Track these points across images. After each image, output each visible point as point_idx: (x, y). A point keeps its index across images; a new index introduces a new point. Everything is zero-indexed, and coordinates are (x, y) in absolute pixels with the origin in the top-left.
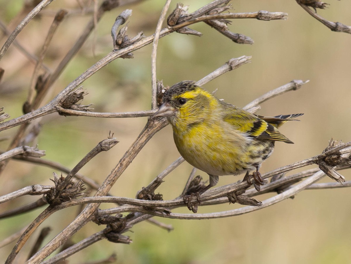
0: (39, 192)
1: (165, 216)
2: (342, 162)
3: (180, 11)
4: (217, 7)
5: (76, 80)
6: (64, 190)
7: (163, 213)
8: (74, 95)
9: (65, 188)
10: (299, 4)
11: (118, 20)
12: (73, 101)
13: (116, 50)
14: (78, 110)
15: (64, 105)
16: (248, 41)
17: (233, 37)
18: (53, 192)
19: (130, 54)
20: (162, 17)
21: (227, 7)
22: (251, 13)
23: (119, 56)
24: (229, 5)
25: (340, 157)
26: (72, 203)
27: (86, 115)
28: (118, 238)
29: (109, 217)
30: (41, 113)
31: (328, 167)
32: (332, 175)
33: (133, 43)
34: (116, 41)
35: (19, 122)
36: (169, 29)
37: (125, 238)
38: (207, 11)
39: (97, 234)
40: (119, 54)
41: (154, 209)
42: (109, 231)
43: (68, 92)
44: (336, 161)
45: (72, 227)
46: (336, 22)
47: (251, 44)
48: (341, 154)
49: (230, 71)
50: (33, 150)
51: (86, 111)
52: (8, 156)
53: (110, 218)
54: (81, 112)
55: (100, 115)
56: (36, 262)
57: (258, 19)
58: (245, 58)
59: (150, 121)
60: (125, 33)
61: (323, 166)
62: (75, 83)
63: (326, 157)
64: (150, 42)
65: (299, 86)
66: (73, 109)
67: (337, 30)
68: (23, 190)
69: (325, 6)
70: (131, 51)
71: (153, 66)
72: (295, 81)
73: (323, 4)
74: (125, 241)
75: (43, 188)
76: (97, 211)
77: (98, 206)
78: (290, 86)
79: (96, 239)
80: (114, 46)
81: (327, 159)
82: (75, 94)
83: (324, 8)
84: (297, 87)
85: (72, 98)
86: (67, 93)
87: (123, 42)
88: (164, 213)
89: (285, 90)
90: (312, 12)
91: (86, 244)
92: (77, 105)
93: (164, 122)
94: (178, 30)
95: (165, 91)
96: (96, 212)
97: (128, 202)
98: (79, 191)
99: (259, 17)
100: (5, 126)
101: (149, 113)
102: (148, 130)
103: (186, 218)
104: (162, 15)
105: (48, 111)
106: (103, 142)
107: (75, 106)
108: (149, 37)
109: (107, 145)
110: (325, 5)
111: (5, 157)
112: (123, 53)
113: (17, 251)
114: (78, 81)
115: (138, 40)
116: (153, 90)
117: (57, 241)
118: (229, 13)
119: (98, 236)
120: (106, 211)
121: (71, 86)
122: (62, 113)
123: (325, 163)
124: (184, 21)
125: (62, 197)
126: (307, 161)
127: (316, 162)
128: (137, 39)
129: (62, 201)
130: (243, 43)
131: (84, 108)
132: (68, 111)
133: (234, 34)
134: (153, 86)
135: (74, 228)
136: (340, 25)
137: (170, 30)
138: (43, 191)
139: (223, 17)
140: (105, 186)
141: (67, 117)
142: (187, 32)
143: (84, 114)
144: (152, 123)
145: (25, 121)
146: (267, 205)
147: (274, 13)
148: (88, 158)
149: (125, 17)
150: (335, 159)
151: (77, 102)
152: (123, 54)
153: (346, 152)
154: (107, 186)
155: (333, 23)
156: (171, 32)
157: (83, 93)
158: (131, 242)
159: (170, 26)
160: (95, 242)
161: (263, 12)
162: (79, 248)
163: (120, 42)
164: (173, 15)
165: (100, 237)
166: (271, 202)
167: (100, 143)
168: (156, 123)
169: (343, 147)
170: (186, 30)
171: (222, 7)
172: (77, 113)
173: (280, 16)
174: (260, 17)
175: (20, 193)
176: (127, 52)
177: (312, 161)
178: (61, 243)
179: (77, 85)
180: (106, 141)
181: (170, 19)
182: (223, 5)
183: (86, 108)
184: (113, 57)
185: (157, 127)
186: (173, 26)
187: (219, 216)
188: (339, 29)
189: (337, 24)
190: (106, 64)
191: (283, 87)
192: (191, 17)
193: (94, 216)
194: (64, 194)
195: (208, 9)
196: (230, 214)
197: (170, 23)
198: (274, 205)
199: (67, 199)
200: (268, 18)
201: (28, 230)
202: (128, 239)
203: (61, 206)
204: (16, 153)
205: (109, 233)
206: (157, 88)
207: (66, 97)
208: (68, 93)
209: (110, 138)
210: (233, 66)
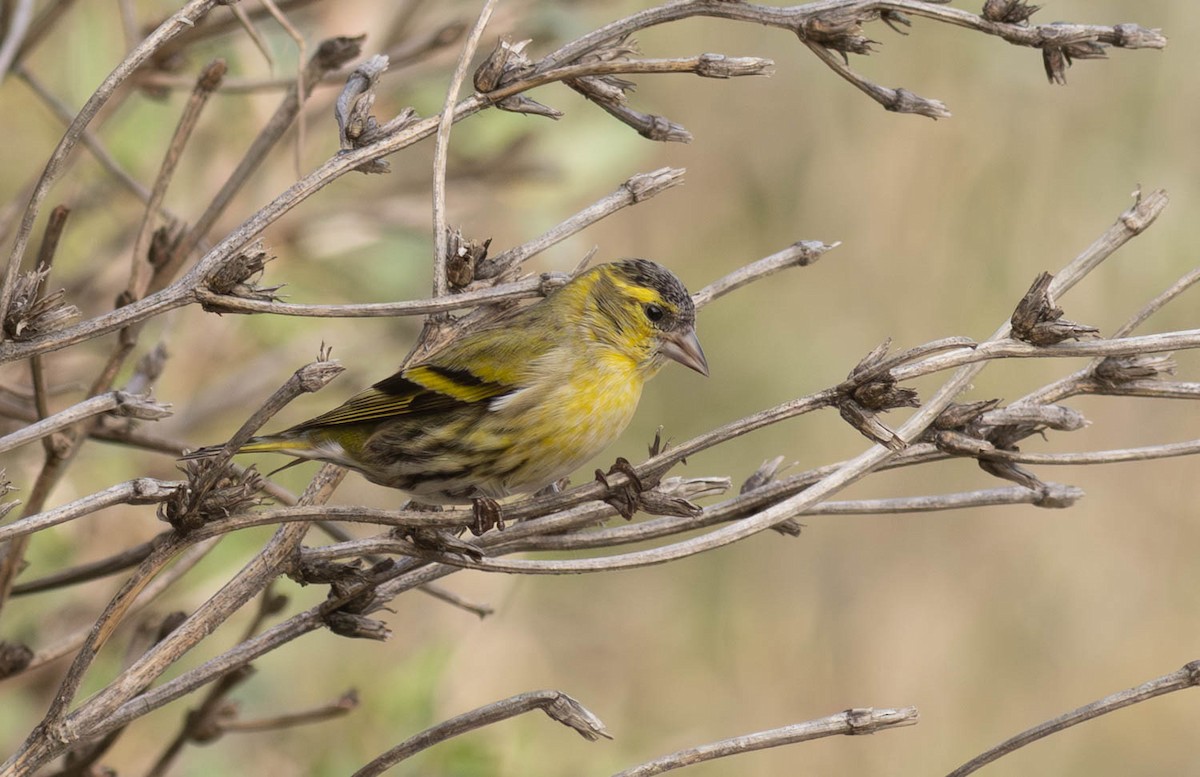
0: (151, 496)
1: (468, 565)
2: (899, 399)
3: (505, 54)
4: (599, 49)
5: (245, 225)
6: (211, 493)
7: (464, 558)
8: (240, 260)
9: (213, 488)
10: (805, 42)
11: (353, 81)
12: (239, 276)
13: (347, 151)
14: (251, 298)
15: (215, 288)
16: (678, 134)
17: (639, 123)
18: (183, 497)
19: (381, 161)
20: (461, 70)
21: (623, 47)
22: (682, 60)
23: (353, 166)
24: (629, 44)
25: (890, 386)
26: (230, 524)
27: (269, 310)
28: (355, 624)
29: (327, 566)
30: (158, 306)
31: (862, 413)
32: (874, 433)
33: (389, 135)
34: (347, 130)
35: (104, 327)
36: (479, 100)
37: (374, 624)
38: (576, 57)
39: (304, 615)
40: (353, 162)
41: (441, 547)
42: (334, 607)
43: (225, 254)
44: (881, 397)
45: (236, 590)
46: (897, 88)
47: (686, 142)
48: (893, 381)
49: (630, 204)
50: (139, 402)
51: (271, 300)
52: (77, 416)
53: (330, 567)
54: (256, 302)
55: (306, 309)
56: (144, 676)
57: (700, 74)
58: (668, 172)
59: (429, 327)
60: (368, 110)
61: (851, 412)
62: (242, 232)
63: (857, 387)
64: (430, 132)
65: (816, 254)
66: (238, 296)
67: (900, 106)
68: (111, 492)
69: (869, 48)
70: (383, 153)
71: (437, 189)
72: (806, 244)
73: (863, 43)
74: (372, 632)
75: (160, 487)
76: (299, 549)
77: (301, 538)
78: (791, 256)
79: (302, 627)
80: (342, 141)
81: (858, 391)
82: (243, 257)
83: (869, 51)
84: (811, 260)
85: (235, 267)
86: (223, 257)
87: (362, 132)
88: (468, 558)
89: (779, 265)
90: (836, 61)
91: (277, 639)
92: (248, 285)
93: (465, 328)
94: (499, 103)
95: (466, 250)
96: (295, 552)
97: (369, 517)
98: (249, 494)
99: (701, 69)
100: (69, 337)
101: (429, 307)
102: (425, 349)
103: (523, 569)
104: (461, 65)
105: (176, 301)
106: (306, 370)
107: (242, 289)
108: (430, 120)
109: (314, 378)
110: (869, 44)
111: (71, 417)
112: (364, 158)
113: (95, 646)
114: (250, 226)
115: (402, 127)
116: (438, 250)
117: (198, 623)
118: (628, 60)
119: (305, 620)
120: (322, 550)
121: (233, 239)
122: (210, 306)
123: (854, 403)
124: (515, 80)
125: (205, 509)
126: (811, 399)
127: (832, 401)
128: (398, 123)
129: (206, 518)
130: (665, 139)
131: (264, 294)
132: (226, 300)
133: (643, 117)
134: (438, 239)
135: (239, 593)
136: (909, 95)
137: (481, 102)
138: (161, 494)
139: (611, 71)
140: (318, 487)
141: (225, 315)
142: (523, 106)
143: (265, 307)
144: (435, 331)
145: (119, 324)
146: (728, 541)
147: (739, 60)
148: (269, 409)
149: (370, 74)
150: (879, 390)
151: (246, 279)
152: (362, 161)
153: (906, 376)
154: (322, 486)
155: (889, 92)
156: (483, 107)
157: (262, 255)
158: (387, 634)
159: (481, 92)
160: (298, 634)
161: (712, 56)
162: (260, 649)
163: (356, 132)
164: (489, 66)
165: (310, 623)
166: (739, 533)
167: (297, 373)
168: (445, 330)
169: (898, 362)
170: (521, 102)
171: (611, 47)
172: (248, 307)
173: (755, 67)
174: (705, 69)
175: (104, 498)
176: (373, 157)
177: (823, 400)
178: (207, 629)
179: (248, 236)
180: (313, 367)
181: (481, 74)
182: (612, 42)
183: (269, 294)
184: (339, 168)
185: (446, 342)
186: (487, 92)
187: (607, 566)
188: (904, 105)
189: (898, 92)
190: (321, 185)
191: (773, 258)
192: (533, 69)
193: (290, 563)
194: (209, 501)
195: (574, 51)
196: (634, 563)
197: (480, 86)
198: (746, 539)
199: (218, 513)
200: (725, 73)
201: (123, 591)
202: (381, 627)
203: (203, 531)
204: (98, 408)
205: (334, 612)
206: (449, 245)
207: (220, 265)
208: (226, 257)
209: (323, 361)
210: (638, 191)
